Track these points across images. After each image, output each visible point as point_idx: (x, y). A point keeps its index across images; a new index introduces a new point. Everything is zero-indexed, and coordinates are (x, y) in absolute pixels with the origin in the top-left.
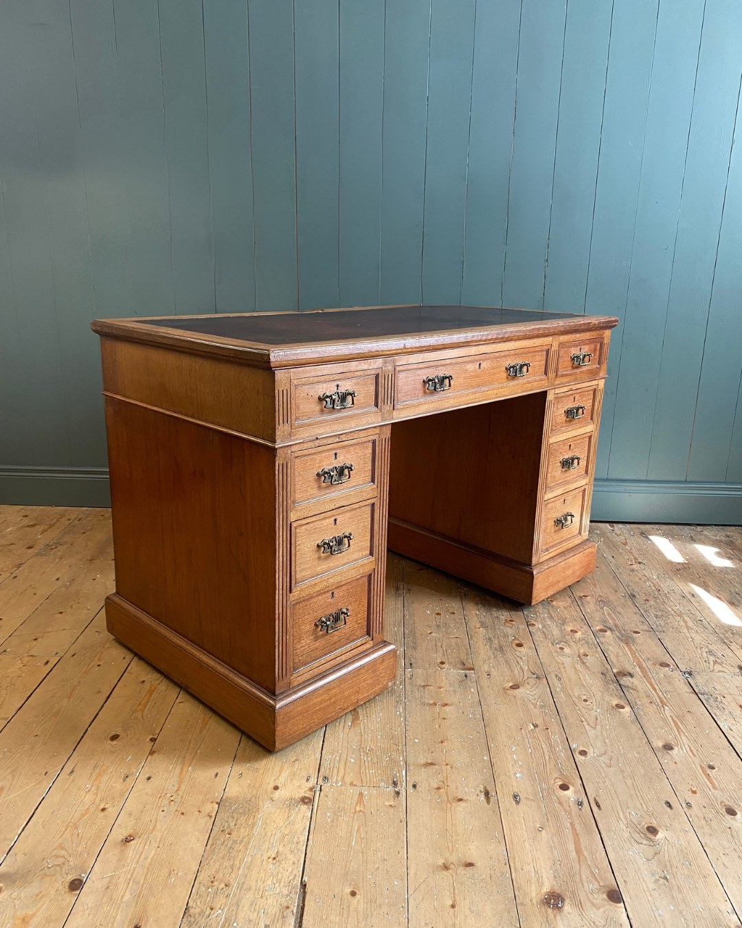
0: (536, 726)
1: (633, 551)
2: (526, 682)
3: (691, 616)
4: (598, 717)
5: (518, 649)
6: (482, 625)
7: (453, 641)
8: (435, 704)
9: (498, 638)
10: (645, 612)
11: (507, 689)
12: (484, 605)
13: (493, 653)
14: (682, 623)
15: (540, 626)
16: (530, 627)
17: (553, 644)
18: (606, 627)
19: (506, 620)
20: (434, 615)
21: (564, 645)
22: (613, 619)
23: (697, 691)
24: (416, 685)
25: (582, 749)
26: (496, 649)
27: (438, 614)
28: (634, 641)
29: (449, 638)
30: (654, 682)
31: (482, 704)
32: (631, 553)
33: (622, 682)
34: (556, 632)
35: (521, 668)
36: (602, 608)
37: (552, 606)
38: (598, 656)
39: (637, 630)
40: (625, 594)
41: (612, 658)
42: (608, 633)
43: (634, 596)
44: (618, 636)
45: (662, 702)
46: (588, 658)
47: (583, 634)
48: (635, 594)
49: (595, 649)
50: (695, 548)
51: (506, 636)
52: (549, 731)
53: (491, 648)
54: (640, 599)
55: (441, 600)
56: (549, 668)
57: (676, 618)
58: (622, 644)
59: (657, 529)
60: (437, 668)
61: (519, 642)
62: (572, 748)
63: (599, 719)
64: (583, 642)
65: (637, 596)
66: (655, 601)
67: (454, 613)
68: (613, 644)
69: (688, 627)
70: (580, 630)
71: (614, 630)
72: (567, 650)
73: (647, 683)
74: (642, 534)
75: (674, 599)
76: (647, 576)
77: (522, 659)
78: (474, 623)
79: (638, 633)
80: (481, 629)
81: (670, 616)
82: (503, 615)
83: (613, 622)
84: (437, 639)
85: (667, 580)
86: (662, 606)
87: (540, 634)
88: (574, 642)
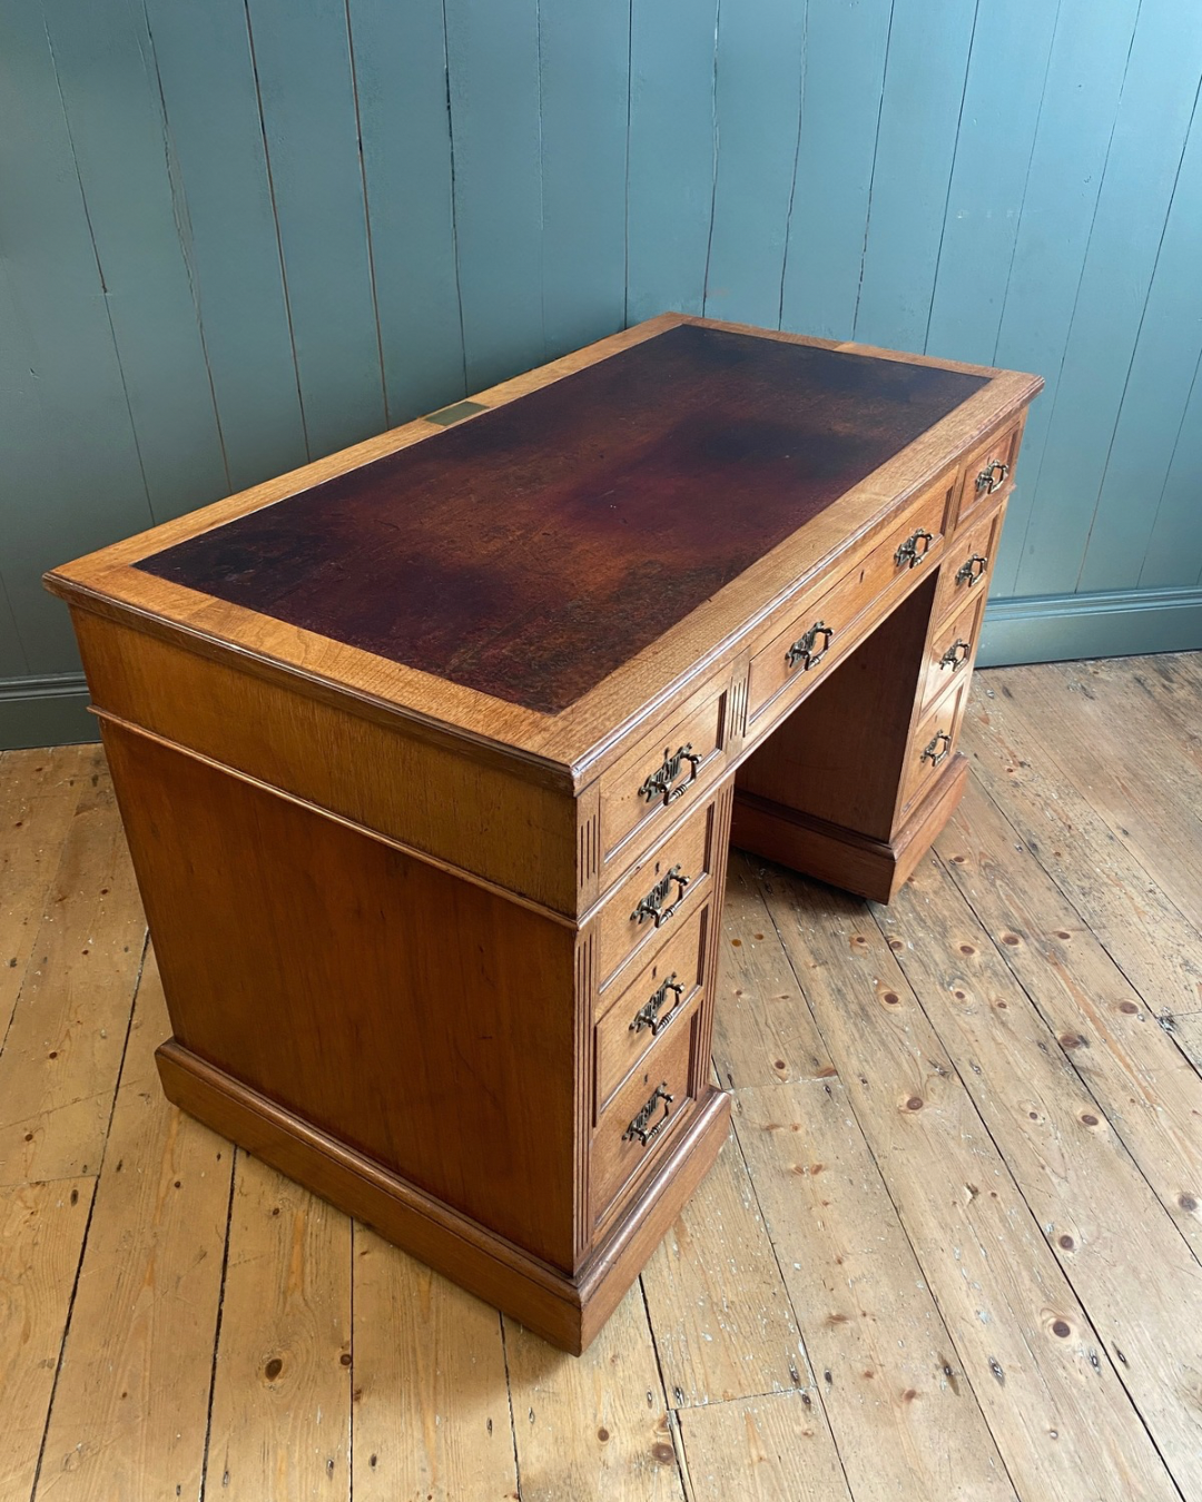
0: (974, 1192)
1: (1004, 736)
2: (929, 1086)
3: (1135, 878)
4: (1064, 1150)
5: (892, 1008)
6: (816, 960)
7: (782, 1006)
8: (800, 1170)
9: (852, 986)
10: (1063, 882)
11: (905, 1112)
13: (855, 1025)
14: (1126, 902)
15: (910, 946)
16: (895, 951)
17: (942, 985)
18: (1014, 930)
19: (851, 940)
20: (729, 947)
21: (960, 986)
22: (1017, 907)
23: (1193, 1061)
24: (754, 1129)
25: (1062, 1234)
26: (857, 1016)
27: (737, 943)
28: (1064, 954)
29: (773, 1001)
30: (1124, 1053)
31: (876, 1155)
32: (1002, 741)
33: (1076, 1061)
34: (938, 953)
35: (910, 1054)
36: (993, 884)
37: (915, 892)
38: (1021, 1004)
39: (1063, 930)
40: (1019, 843)
41: (1043, 1003)
42: (1021, 946)
43: (1034, 846)
44: (1038, 950)
45: (1147, 1095)
46: (1007, 1010)
47: (982, 952)
48: (1036, 841)
49: (1011, 987)
51: (862, 978)
52: (999, 1199)
53: (848, 1013)
54: (1046, 852)
56: (954, 1046)
58: (1049, 967)
60: (776, 1078)
61: (888, 991)
62: (1046, 1234)
63: (1066, 1155)
64: (989, 973)
65: (1039, 845)
66: (1070, 854)
67: (761, 937)
68: (1035, 969)
69: (1137, 910)
70: (976, 945)
71: (1028, 937)
72: (969, 997)
73: (1114, 1056)
74: (1005, 691)
75: (1097, 844)
76: (1042, 794)
77: (904, 1031)
78: (803, 955)
79: (1067, 936)
80: (817, 968)
81: (1104, 889)
82: (842, 929)
83: (1021, 916)
84: (753, 1006)
85: (1075, 800)
86: (1085, 866)
87: (916, 965)
88: (975, 975)
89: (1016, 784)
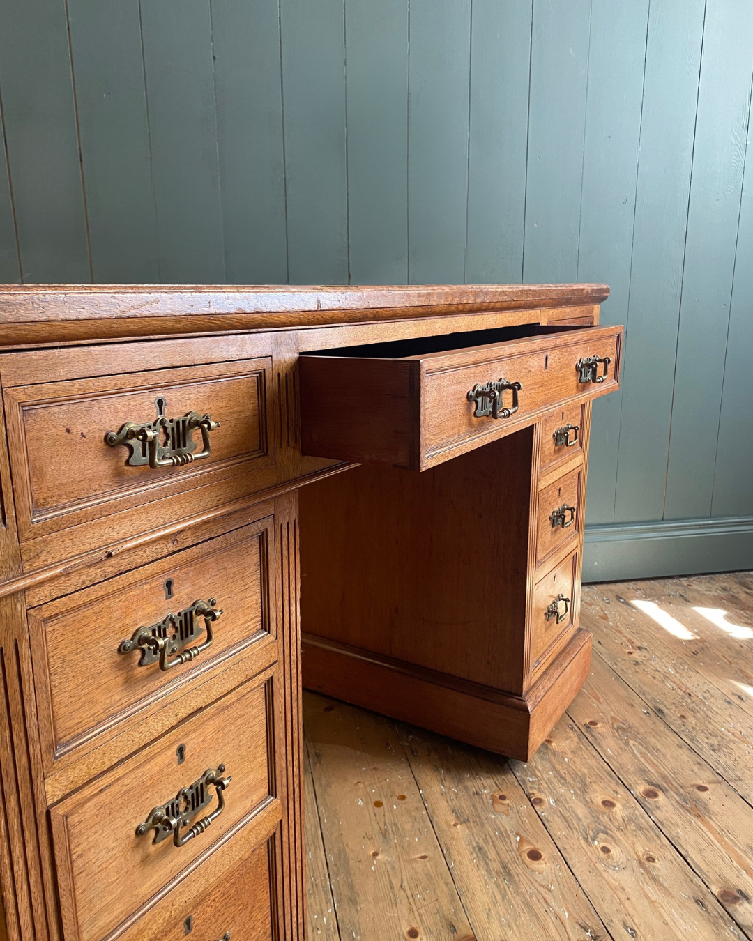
1: (622, 629)
5: (535, 865)
6: (458, 818)
7: (419, 866)
9: (494, 844)
10: (692, 740)
12: (448, 770)
13: (498, 886)
15: (552, 802)
16: (537, 808)
17: (586, 839)
18: (652, 784)
19: (493, 797)
20: (371, 808)
21: (605, 841)
22: (654, 765)
26: (499, 874)
27: (378, 804)
28: (706, 806)
29: (410, 861)
32: (620, 632)
33: (738, 918)
35: (557, 916)
36: (627, 744)
37: (554, 753)
38: (670, 857)
39: (700, 783)
40: (647, 709)
41: (693, 857)
42: (661, 798)
43: (660, 711)
44: (677, 802)
46: (657, 864)
47: (624, 806)
48: (660, 706)
49: (658, 842)
50: (696, 612)
51: (504, 836)
53: (489, 872)
54: (672, 714)
56: (605, 906)
57: (741, 745)
58: (693, 819)
59: (633, 588)
61: (532, 847)
64: (633, 827)
65: (665, 711)
66: (694, 716)
67: (403, 798)
68: (678, 821)
70: (616, 799)
71: (667, 790)
72: (615, 851)
74: (618, 598)
75: (718, 708)
76: (660, 670)
77: (549, 890)
78: (444, 814)
79: (705, 789)
80: (458, 826)
81: (732, 745)
82: (485, 788)
83: (657, 772)
84: (389, 868)
85: (690, 673)
86: (710, 726)
87: (559, 820)
88: (618, 829)
89: (637, 663)
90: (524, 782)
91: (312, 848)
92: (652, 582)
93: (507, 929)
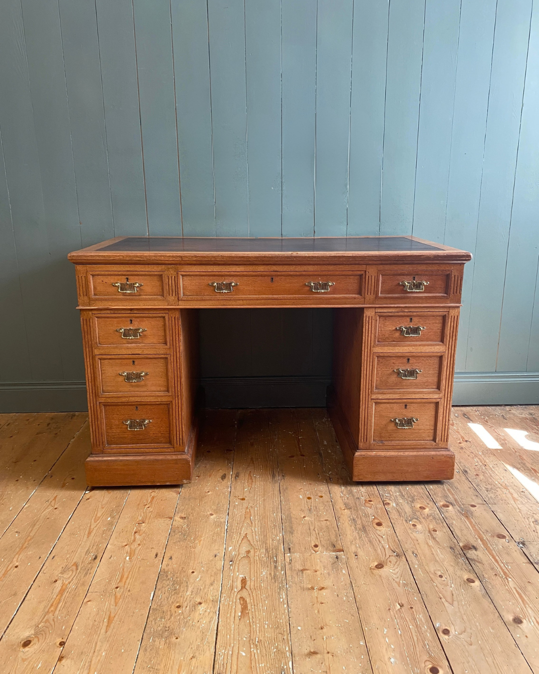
0: (402, 606)
1: (460, 431)
2: (388, 560)
3: (515, 488)
4: (454, 593)
5: (378, 528)
6: (346, 507)
7: (324, 523)
8: (313, 588)
9: (361, 519)
10: (477, 486)
11: (373, 569)
13: (358, 533)
14: (509, 496)
15: (394, 505)
16: (386, 506)
17: (406, 521)
18: (448, 502)
19: (365, 500)
20: (305, 500)
21: (415, 522)
22: (452, 495)
23: (532, 561)
24: (295, 570)
25: (444, 628)
26: (360, 529)
27: (309, 498)
28: (472, 513)
29: (319, 521)
30: (495, 554)
31: (354, 585)
32: (458, 432)
33: (468, 555)
34: (407, 509)
35: (383, 547)
38: (445, 531)
39: (473, 504)
40: (459, 470)
41: (457, 532)
42: (451, 508)
43: (466, 471)
44: (458, 510)
45: (505, 573)
46: (437, 532)
47: (430, 510)
48: (466, 469)
49: (441, 524)
51: (367, 516)
52: (413, 610)
53: (356, 528)
54: (472, 473)
55: (310, 484)
56: (406, 545)
57: (503, 490)
58: (463, 518)
59: (475, 410)
60: (312, 551)
61: (379, 521)
62: (436, 628)
63: (455, 595)
64: (431, 518)
65: (469, 471)
66: (483, 475)
67: (322, 497)
68: (455, 518)
69: (515, 499)
70: (427, 506)
71: (455, 505)
72: (419, 527)
73: (489, 555)
74: (464, 415)
75: (498, 472)
76: (474, 453)
77: (382, 537)
78: (340, 505)
79: (475, 506)
80: (346, 510)
81: (498, 489)
82: (362, 496)
83: (453, 497)
84: (310, 522)
85: (491, 455)
86: (490, 480)
87: (395, 512)
88: (424, 518)
89: (462, 448)
90: (383, 496)
91: (276, 512)
92: (488, 407)
93: (358, 548)
